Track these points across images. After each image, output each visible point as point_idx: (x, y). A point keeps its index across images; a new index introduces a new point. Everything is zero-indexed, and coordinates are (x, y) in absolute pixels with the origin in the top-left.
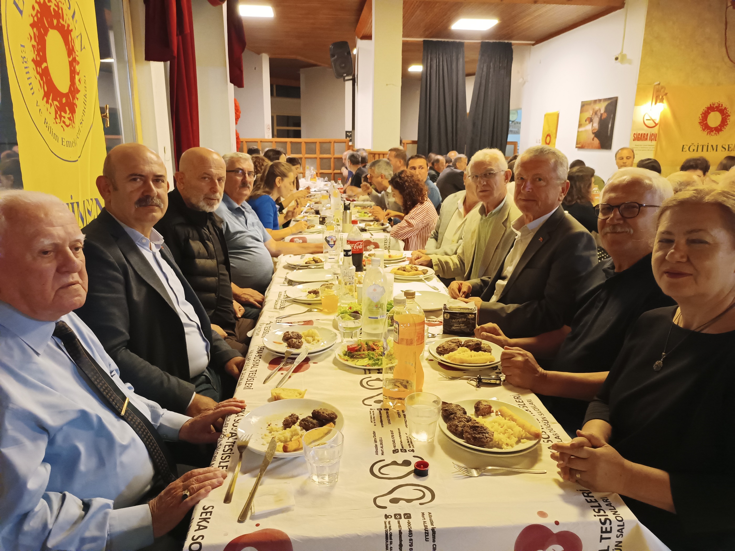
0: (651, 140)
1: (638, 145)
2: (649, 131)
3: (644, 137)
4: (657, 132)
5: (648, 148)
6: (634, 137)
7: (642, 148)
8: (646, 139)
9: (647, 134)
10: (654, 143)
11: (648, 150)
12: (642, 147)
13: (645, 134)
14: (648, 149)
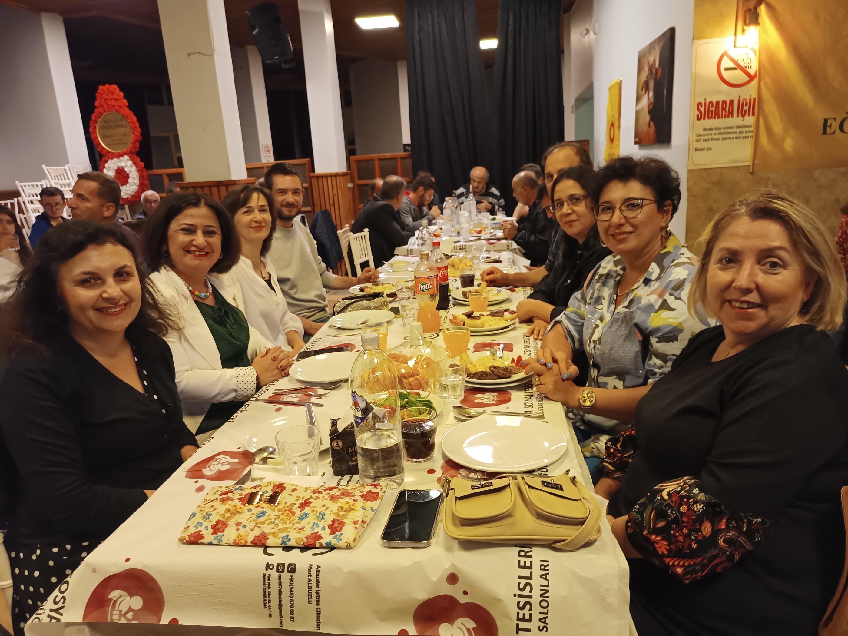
0: (743, 116)
1: (711, 129)
2: (733, 94)
3: (724, 109)
4: (754, 95)
5: (736, 133)
6: (699, 110)
7: (721, 134)
8: (731, 113)
9: (732, 102)
10: (750, 120)
11: (737, 138)
12: (722, 131)
13: (724, 102)
14: (738, 135)
